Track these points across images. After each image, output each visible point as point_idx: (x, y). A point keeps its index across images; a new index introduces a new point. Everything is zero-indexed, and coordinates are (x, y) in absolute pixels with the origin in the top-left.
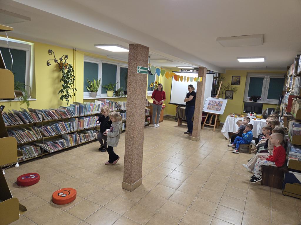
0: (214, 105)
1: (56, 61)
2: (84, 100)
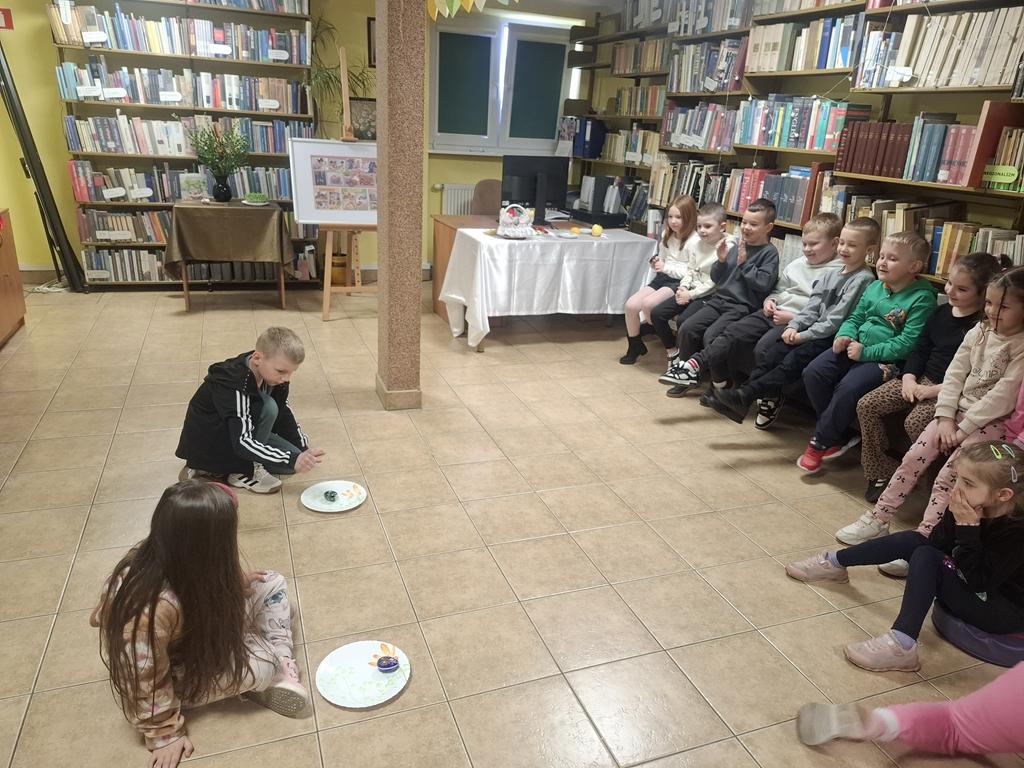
0: (351, 183)
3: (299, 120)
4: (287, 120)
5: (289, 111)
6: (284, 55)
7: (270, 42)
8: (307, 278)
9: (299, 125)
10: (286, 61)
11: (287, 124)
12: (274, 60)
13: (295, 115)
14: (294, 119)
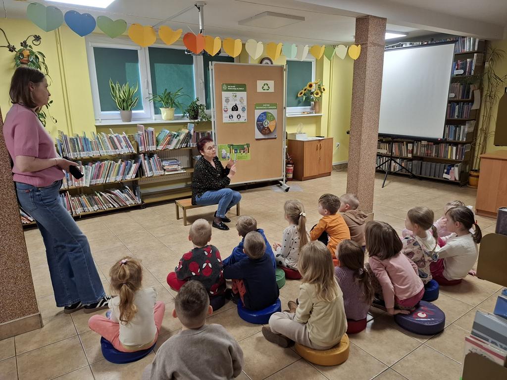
1: (12, 49)
2: (96, 126)
3: (464, 102)
5: (459, 98)
6: (462, 72)
7: (456, 67)
8: (453, 180)
9: (464, 104)
10: (462, 75)
11: (458, 104)
12: (457, 75)
13: (463, 100)
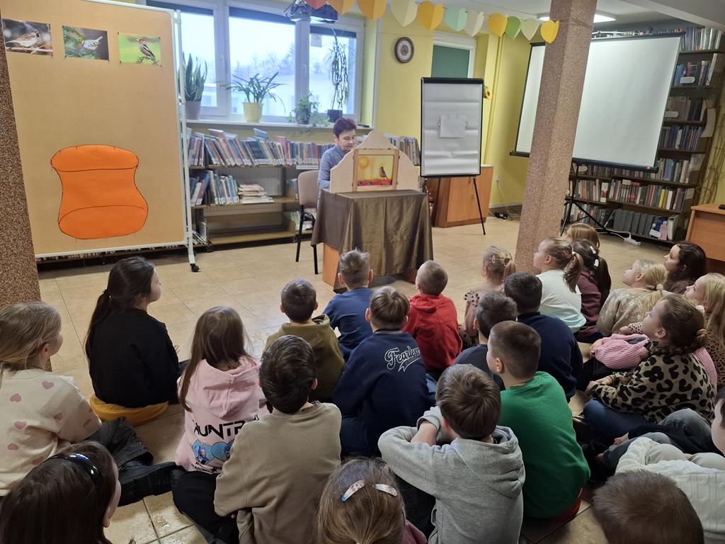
3: (691, 125)
4: (682, 125)
5: (685, 118)
6: (692, 80)
8: (665, 239)
9: (690, 128)
10: (692, 84)
11: (681, 128)
12: (684, 84)
13: (689, 122)
14: (687, 124)
